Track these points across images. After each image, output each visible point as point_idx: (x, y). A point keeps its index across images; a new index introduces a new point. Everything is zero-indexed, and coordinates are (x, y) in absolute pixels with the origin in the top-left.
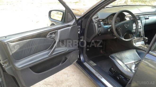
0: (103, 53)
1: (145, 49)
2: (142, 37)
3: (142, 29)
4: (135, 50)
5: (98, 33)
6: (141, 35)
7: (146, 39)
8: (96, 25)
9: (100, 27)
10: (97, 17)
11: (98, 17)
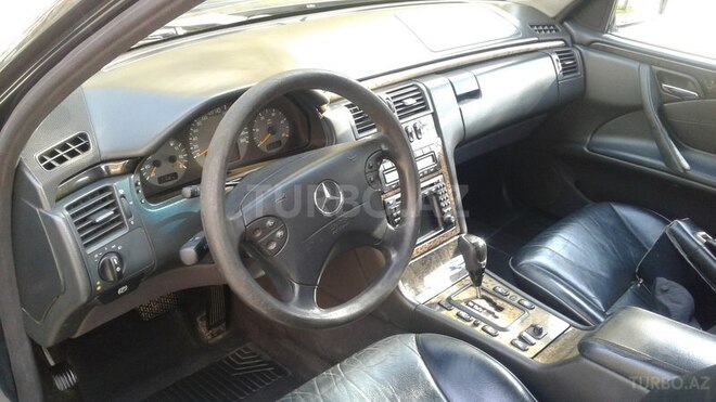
0: (213, 336)
1: (476, 325)
2: (448, 225)
3: (444, 169)
4: (413, 337)
5: (91, 286)
6: (443, 214)
7: (475, 245)
8: (61, 218)
9: (115, 223)
10: (75, 141)
11: (84, 136)
